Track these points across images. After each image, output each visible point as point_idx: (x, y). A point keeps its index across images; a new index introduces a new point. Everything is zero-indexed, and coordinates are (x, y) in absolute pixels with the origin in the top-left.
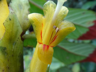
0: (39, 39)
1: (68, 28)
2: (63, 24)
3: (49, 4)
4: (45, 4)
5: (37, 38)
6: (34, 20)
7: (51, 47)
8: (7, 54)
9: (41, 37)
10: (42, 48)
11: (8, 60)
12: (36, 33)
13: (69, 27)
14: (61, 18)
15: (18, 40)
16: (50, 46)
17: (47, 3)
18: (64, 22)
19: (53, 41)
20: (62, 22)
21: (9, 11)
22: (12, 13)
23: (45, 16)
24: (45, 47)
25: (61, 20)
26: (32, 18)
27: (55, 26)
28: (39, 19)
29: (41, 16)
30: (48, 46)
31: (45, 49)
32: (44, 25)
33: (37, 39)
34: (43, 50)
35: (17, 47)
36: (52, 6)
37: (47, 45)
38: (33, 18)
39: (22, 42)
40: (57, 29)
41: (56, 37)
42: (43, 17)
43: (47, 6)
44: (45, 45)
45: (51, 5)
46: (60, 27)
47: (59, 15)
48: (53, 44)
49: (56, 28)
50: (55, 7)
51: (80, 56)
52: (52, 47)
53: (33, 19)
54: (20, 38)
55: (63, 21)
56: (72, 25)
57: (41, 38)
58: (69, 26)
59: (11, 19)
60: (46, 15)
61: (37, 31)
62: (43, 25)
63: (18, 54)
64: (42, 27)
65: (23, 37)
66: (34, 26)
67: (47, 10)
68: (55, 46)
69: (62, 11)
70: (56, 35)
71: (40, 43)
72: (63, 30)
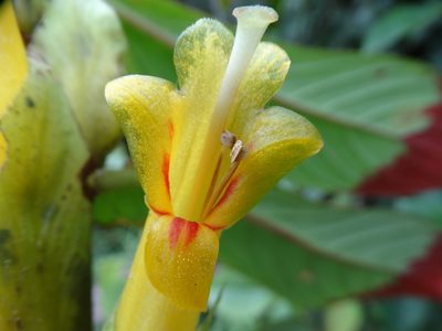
0: (154, 194)
1: (288, 144)
2: (267, 124)
3: (202, 36)
4: (184, 33)
5: (145, 190)
6: (132, 105)
7: (210, 227)
8: (15, 261)
9: (164, 183)
10: (167, 236)
11: (19, 290)
12: (141, 168)
13: (290, 137)
14: (255, 99)
15: (70, 197)
16: (206, 225)
17: (191, 30)
18: (272, 117)
19: (219, 204)
20: (259, 114)
21: (29, 65)
22: (39, 73)
23: (185, 88)
24: (178, 231)
25: (255, 107)
26: (121, 100)
27: (230, 135)
28: (156, 103)
29: (165, 88)
30: (194, 227)
31: (177, 238)
32: (176, 128)
33: (143, 194)
34: (167, 244)
35: (60, 229)
36: (216, 44)
37: (190, 222)
38: (128, 99)
39: (86, 204)
40: (236, 145)
41: (234, 182)
42: (174, 94)
43: (191, 42)
44: (178, 221)
45: (210, 38)
46: (251, 136)
47: (248, 83)
48: (222, 216)
49: (234, 141)
50: (228, 50)
51: (367, 270)
52: (214, 229)
53: (126, 102)
54: (77, 185)
55: (264, 113)
56: (303, 128)
57: (165, 188)
58: (292, 133)
59: (35, 99)
60: (189, 86)
61: (143, 155)
62: (171, 127)
63: (66, 260)
64: (171, 137)
65: (91, 180)
66: (130, 135)
67: (192, 62)
68: (229, 226)
69: (261, 68)
70: (234, 175)
71: (161, 213)
72: (263, 150)
